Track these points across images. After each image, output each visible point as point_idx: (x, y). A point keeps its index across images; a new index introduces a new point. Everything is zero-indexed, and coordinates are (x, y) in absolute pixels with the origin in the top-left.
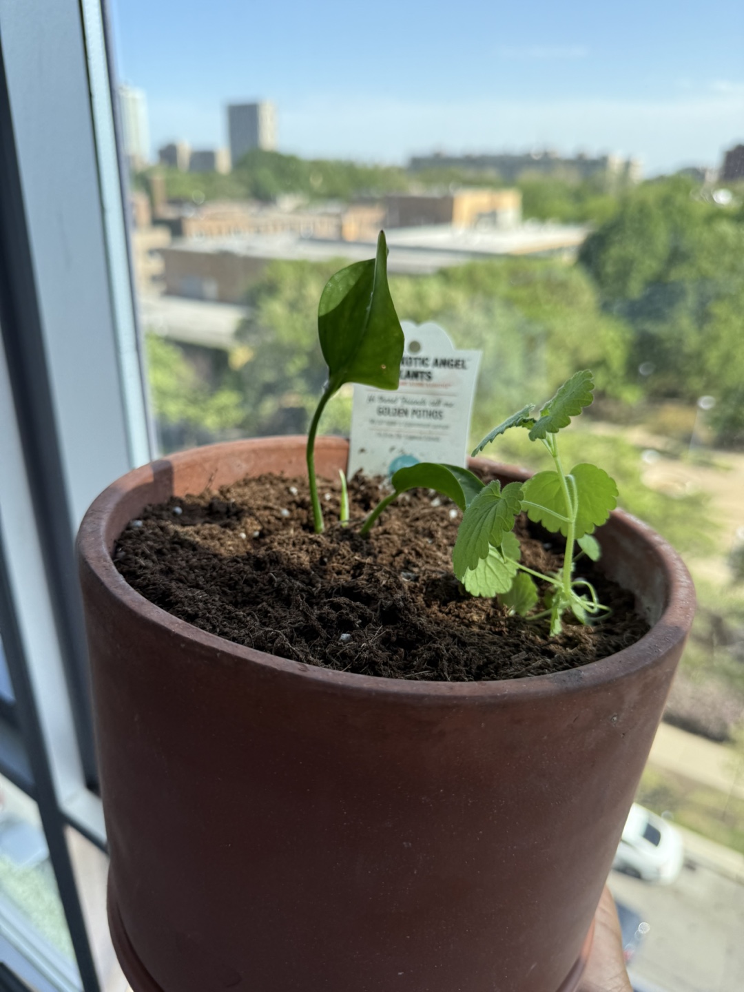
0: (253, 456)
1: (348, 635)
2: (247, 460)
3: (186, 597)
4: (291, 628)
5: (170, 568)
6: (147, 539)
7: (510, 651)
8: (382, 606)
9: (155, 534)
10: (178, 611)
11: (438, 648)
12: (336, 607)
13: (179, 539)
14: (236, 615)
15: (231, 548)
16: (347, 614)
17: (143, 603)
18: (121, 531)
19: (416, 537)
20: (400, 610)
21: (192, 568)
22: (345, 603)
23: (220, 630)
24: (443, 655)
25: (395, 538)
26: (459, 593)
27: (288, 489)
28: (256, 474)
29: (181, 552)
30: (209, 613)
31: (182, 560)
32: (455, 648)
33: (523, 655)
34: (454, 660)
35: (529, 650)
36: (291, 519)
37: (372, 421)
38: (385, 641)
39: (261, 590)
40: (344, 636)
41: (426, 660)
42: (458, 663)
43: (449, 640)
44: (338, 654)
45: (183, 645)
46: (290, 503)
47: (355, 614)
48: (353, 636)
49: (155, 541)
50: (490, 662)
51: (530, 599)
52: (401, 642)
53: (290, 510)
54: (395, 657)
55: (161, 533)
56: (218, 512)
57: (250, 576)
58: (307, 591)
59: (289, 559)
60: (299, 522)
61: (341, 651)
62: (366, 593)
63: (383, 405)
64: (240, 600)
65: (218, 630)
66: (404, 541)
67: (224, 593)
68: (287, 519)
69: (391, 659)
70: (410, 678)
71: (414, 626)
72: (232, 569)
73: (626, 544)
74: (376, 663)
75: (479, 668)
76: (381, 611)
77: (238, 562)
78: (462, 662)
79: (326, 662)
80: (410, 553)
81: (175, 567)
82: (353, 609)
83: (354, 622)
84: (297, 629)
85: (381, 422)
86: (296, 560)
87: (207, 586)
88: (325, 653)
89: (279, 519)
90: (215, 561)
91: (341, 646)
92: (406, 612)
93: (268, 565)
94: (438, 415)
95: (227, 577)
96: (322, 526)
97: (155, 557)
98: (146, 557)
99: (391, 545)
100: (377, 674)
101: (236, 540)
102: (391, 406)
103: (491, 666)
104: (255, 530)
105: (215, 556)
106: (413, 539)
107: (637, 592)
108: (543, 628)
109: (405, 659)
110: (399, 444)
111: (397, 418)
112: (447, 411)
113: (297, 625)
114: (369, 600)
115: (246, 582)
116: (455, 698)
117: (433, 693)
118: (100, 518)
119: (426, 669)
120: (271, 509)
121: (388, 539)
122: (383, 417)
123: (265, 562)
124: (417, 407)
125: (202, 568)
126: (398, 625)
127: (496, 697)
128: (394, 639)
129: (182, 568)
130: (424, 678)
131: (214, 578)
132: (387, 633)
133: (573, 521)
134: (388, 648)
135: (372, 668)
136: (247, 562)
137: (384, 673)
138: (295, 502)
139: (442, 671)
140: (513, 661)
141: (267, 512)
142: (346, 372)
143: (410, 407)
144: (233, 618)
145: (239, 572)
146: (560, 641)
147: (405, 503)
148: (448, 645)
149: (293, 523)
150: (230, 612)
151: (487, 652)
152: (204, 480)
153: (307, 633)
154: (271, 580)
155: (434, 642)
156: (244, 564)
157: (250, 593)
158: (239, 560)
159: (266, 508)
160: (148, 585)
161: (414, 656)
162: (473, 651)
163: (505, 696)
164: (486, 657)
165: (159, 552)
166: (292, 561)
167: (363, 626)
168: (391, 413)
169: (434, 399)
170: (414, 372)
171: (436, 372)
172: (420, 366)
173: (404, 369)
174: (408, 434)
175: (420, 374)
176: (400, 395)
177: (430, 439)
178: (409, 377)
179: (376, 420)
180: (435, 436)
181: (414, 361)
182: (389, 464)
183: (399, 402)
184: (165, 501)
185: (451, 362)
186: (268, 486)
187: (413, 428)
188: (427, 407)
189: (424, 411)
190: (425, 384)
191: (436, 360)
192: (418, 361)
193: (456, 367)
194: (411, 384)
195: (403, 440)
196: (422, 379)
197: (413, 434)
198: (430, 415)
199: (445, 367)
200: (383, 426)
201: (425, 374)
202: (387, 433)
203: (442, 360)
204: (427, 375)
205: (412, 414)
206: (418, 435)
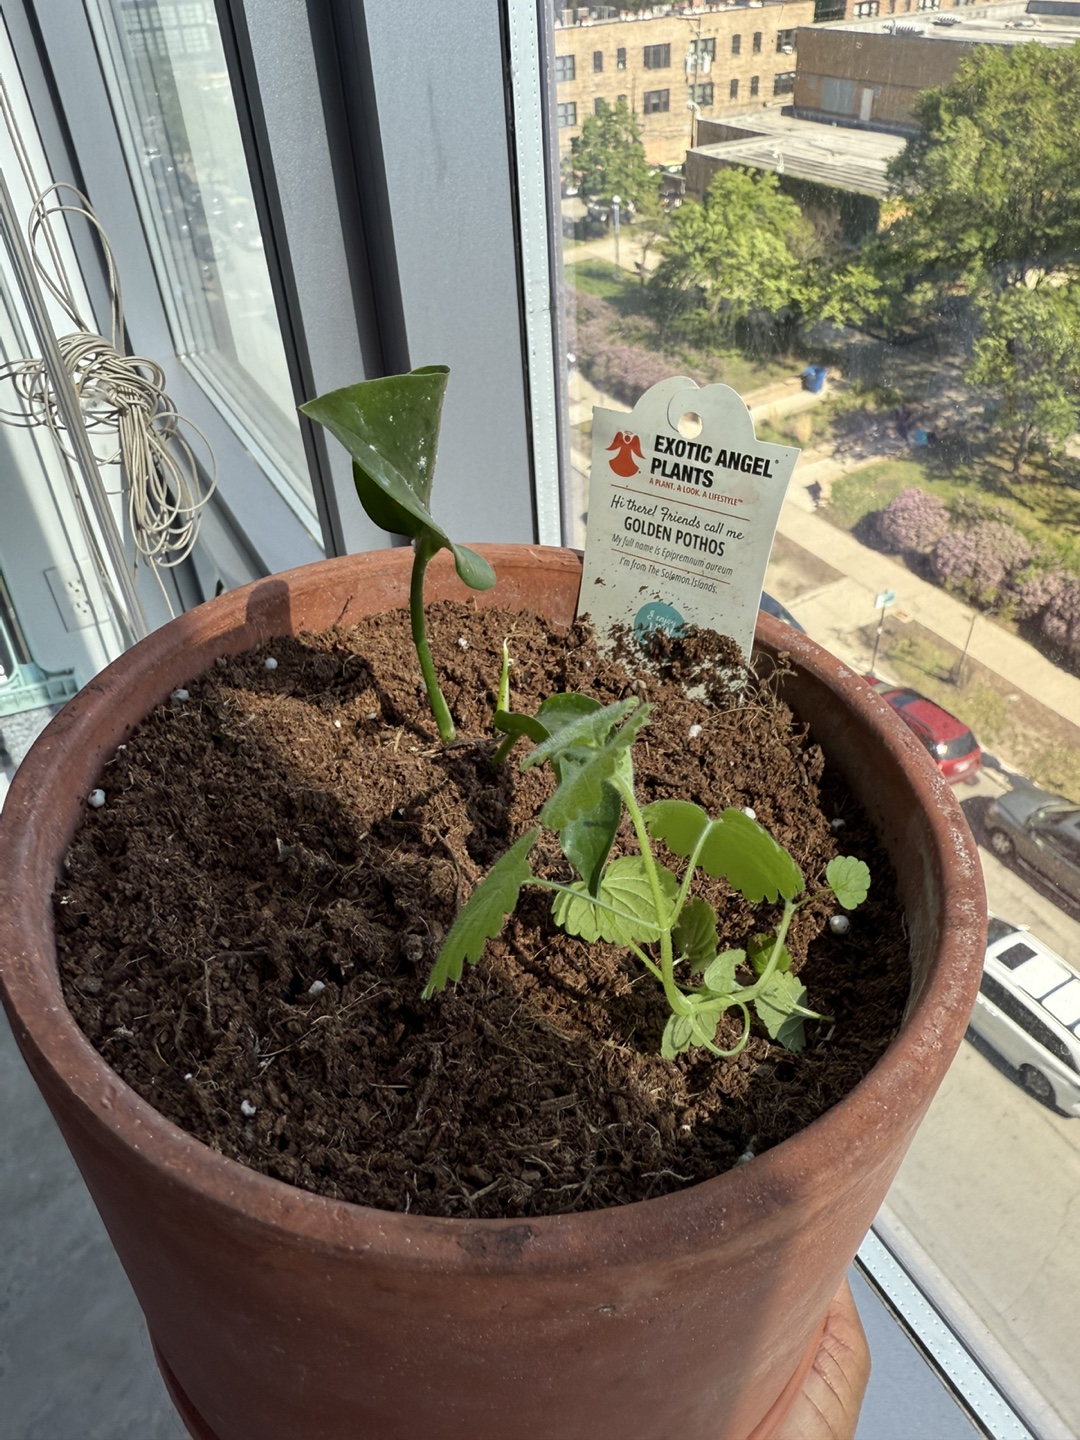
1: (321, 986)
7: (554, 1085)
12: (328, 930)
13: (219, 732)
18: (149, 707)
33: (568, 1101)
34: (450, 1080)
37: (616, 538)
38: (382, 1006)
40: (316, 986)
48: (326, 990)
52: (405, 1013)
54: (379, 1041)
57: (266, 826)
59: (338, 805)
63: (634, 515)
65: (150, 931)
69: (373, 1042)
77: (261, 799)
83: (340, 965)
85: (629, 543)
94: (717, 548)
96: (451, 731)
97: (162, 765)
99: (537, 789)
102: (647, 519)
104: (367, 714)
109: (399, 1045)
110: (655, 583)
111: (652, 541)
112: (731, 544)
115: (259, 834)
118: (88, 705)
119: (403, 1083)
120: (402, 680)
122: (631, 534)
124: (685, 529)
126: (412, 983)
128: (395, 1005)
132: (387, 994)
134: (383, 1020)
136: (272, 801)
140: (542, 1110)
141: (395, 684)
143: (674, 527)
151: (516, 1076)
152: (333, 611)
156: (269, 804)
162: (497, 1066)
166: (341, 811)
167: (351, 974)
168: (646, 531)
169: (714, 520)
170: (685, 467)
171: (721, 474)
172: (697, 459)
173: (671, 460)
174: (669, 569)
175: (694, 473)
176: (662, 503)
177: (702, 586)
178: (678, 475)
179: (622, 536)
180: (710, 582)
181: (688, 448)
182: (636, 611)
183: (659, 514)
184: (258, 646)
185: (747, 461)
186: (435, 625)
187: (676, 562)
188: (701, 532)
189: (697, 537)
190: (701, 493)
191: (723, 452)
192: (695, 449)
193: (755, 472)
194: (679, 488)
195: (659, 579)
196: (697, 482)
197: (676, 572)
198: (704, 544)
199: (736, 468)
200: (633, 549)
201: (702, 475)
202: (638, 561)
203: (733, 454)
204: (706, 477)
205: (678, 538)
206: (683, 574)
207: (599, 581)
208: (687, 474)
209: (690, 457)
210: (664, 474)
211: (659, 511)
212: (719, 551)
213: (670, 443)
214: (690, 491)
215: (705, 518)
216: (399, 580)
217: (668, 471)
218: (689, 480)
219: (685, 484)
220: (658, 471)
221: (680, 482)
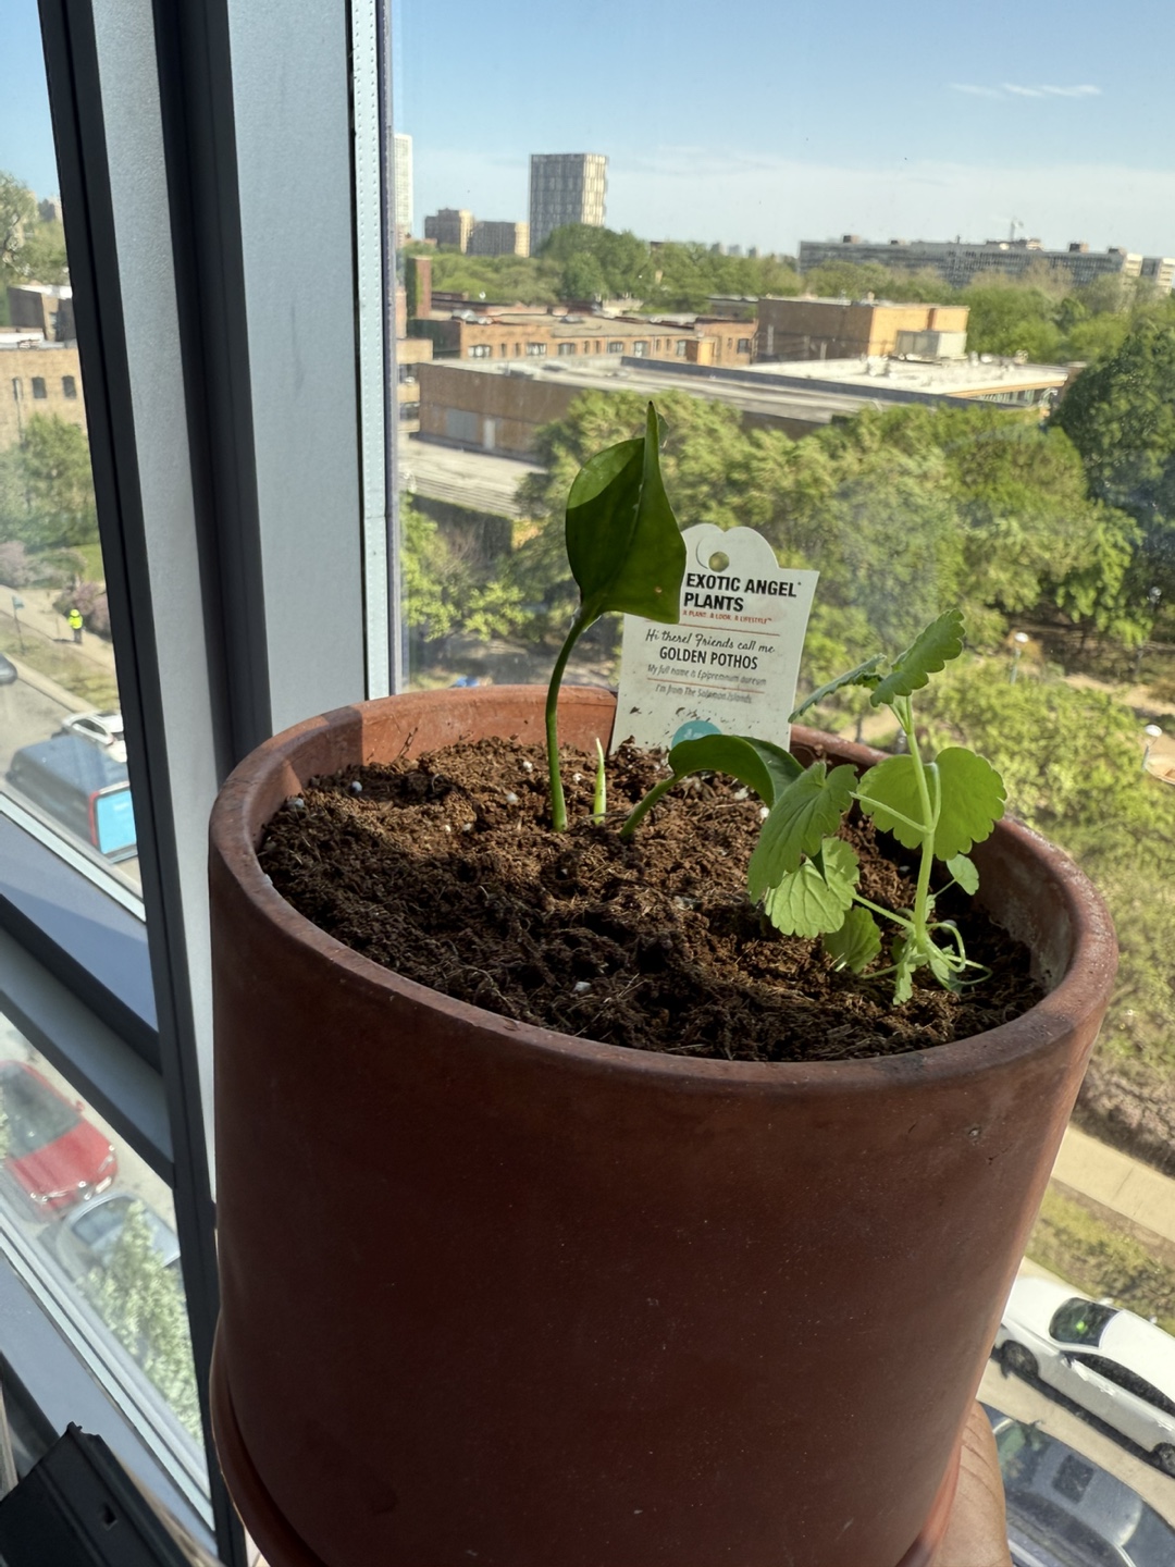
0: (471, 710)
1: (587, 984)
2: (462, 718)
3: (356, 913)
4: (503, 968)
5: (337, 870)
6: (309, 825)
7: (828, 1022)
8: (640, 945)
9: (321, 819)
10: (343, 932)
11: (719, 1012)
12: (572, 941)
13: (355, 827)
14: (427, 944)
15: (428, 846)
16: (588, 953)
17: (292, 918)
18: (272, 812)
19: (703, 845)
20: (666, 951)
21: (369, 871)
22: (586, 937)
23: (402, 964)
24: (725, 1022)
25: (673, 843)
26: (760, 932)
27: (519, 762)
28: (474, 738)
29: (355, 846)
30: (388, 938)
31: (357, 859)
32: (743, 1014)
33: (846, 1029)
34: (741, 1030)
35: (856, 1022)
36: (520, 808)
38: (642, 998)
39: (466, 910)
40: (581, 985)
41: (700, 1028)
42: (748, 1035)
43: (736, 1001)
44: (569, 1010)
45: (342, 981)
46: (520, 784)
47: (599, 953)
48: (593, 987)
49: (319, 829)
50: (795, 1036)
51: (870, 947)
52: (666, 1000)
53: (519, 794)
54: (654, 1022)
55: (329, 817)
56: (414, 791)
57: (451, 888)
58: (533, 916)
59: (510, 866)
60: (532, 813)
61: (573, 1007)
62: (619, 924)
63: (669, 644)
64: (434, 922)
65: (398, 964)
66: (685, 849)
67: (411, 909)
68: (514, 806)
69: (649, 1024)
70: (674, 1053)
71: (687, 977)
72: (425, 877)
73: (1019, 871)
74: (624, 1028)
75: (779, 1044)
76: (640, 952)
77: (435, 867)
78: (754, 1034)
79: (551, 1020)
80: (691, 868)
81: (345, 869)
82: (596, 947)
83: (597, 965)
84: (512, 970)
85: (663, 670)
86: (520, 869)
87: (389, 900)
88: (550, 1008)
89: (504, 807)
90: (404, 862)
91: (574, 999)
92: (676, 955)
93: (479, 874)
94: (752, 662)
95: (418, 888)
96: (564, 820)
97: (317, 853)
98: (304, 850)
99: (665, 854)
100: (625, 1043)
101: (437, 835)
102: (682, 646)
103: (797, 1043)
104: (466, 823)
105: (404, 855)
106: (699, 848)
107: (1034, 947)
108: (883, 992)
109: (670, 1024)
110: (690, 703)
111: (688, 665)
112: (763, 658)
113: (512, 964)
114: (622, 934)
115: (446, 897)
116: (730, 1083)
117: (697, 1074)
118: (244, 792)
119: (698, 1042)
120: (492, 791)
121: (662, 845)
122: (666, 662)
123: (474, 869)
124: (719, 651)
125: (384, 872)
126: (664, 974)
127: (791, 1086)
128: (655, 994)
129: (355, 871)
130: (693, 1053)
131: (401, 888)
132: (645, 985)
133: (932, 831)
134: (646, 1008)
135: (615, 1033)
136: (448, 868)
137: (635, 1044)
138: (528, 782)
139: (723, 1046)
140: (830, 1037)
141: (486, 796)
142: (605, 595)
143: (709, 650)
144: (420, 948)
145: (436, 882)
146: (907, 1013)
147: (693, 792)
148: (735, 1008)
149: (522, 813)
150: (417, 939)
151: (792, 1022)
152: (397, 744)
153: (526, 978)
154: (481, 896)
155: (715, 1003)
156: (444, 870)
157: (449, 913)
158: (438, 864)
159: (484, 789)
160: (304, 892)
161: (684, 1021)
162: (771, 1019)
163: (804, 1085)
164: (791, 1029)
165: (325, 847)
166: (515, 870)
167: (609, 972)
168: (681, 657)
169: (746, 639)
170: (717, 597)
171: (750, 599)
172: (727, 588)
173: (703, 592)
174: (705, 689)
175: (726, 601)
176: (695, 631)
177: (738, 698)
178: (710, 605)
179: (657, 665)
180: (745, 694)
181: (718, 581)
182: (673, 732)
183: (693, 641)
184: (340, 772)
185: (773, 586)
186: (490, 757)
187: (712, 681)
188: (735, 651)
189: (731, 656)
190: (733, 617)
191: (751, 581)
192: (725, 581)
193: (781, 594)
194: (712, 616)
195: (696, 698)
196: (728, 608)
197: (712, 690)
198: (739, 661)
199: (763, 592)
200: (669, 676)
201: (733, 602)
202: (674, 685)
203: (759, 582)
204: (736, 603)
205: (713, 659)
206: (718, 691)
207: (635, 710)
208: (719, 602)
209: (720, 587)
210: (696, 605)
211: (693, 638)
212: (752, 665)
213: (701, 579)
214: (723, 617)
215: (737, 638)
216: (454, 716)
217: (701, 602)
218: (721, 607)
219: (717, 611)
220: (691, 604)
221: (713, 611)
